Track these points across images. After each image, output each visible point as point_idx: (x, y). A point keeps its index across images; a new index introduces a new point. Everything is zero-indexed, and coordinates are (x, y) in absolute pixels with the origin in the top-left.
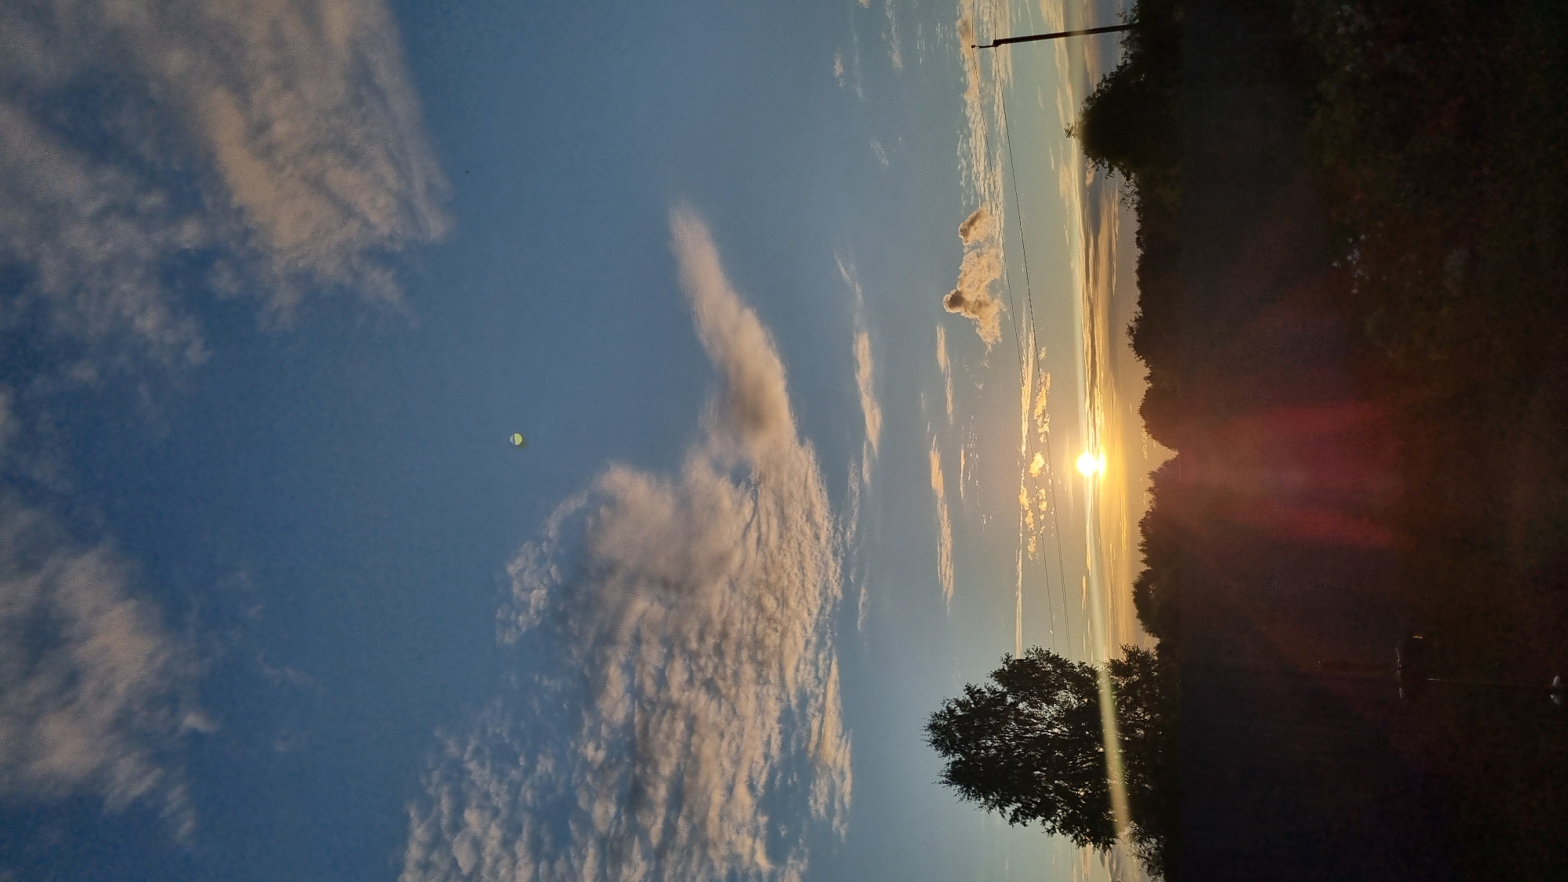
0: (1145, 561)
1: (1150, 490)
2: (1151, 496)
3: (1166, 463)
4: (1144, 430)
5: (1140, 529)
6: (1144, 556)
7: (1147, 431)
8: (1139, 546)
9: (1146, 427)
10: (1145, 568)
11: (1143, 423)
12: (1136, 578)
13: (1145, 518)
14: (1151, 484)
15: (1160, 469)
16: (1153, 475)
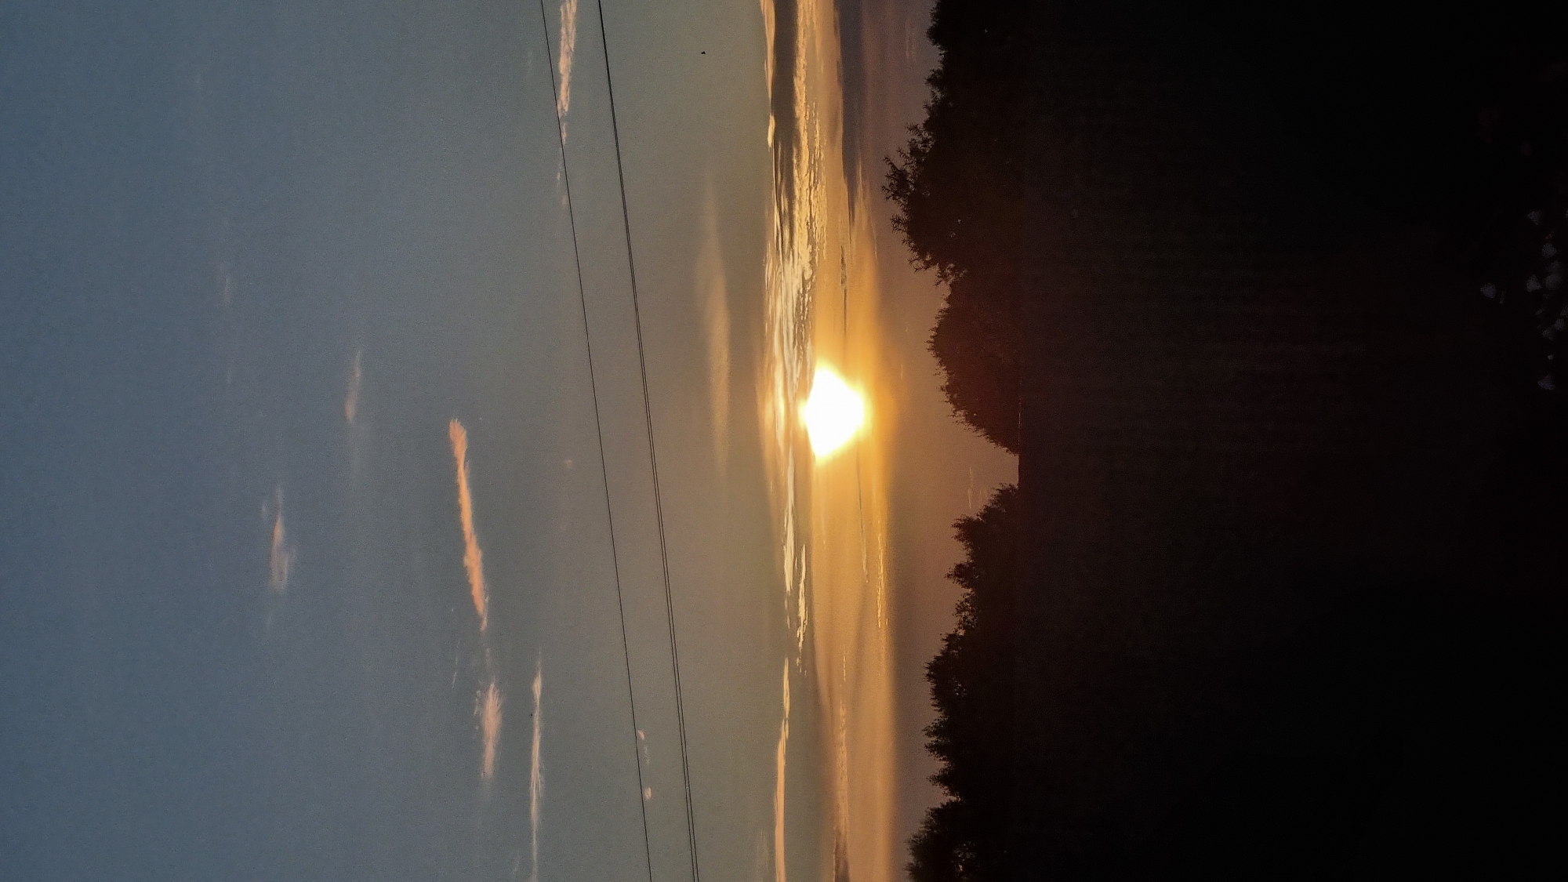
0: (943, 779)
1: (961, 573)
2: (959, 592)
3: (1005, 496)
4: (944, 396)
5: (929, 686)
6: (939, 765)
7: (952, 401)
8: (929, 735)
9: (949, 389)
10: (941, 797)
11: (943, 379)
12: (917, 827)
13: (945, 654)
14: (960, 554)
15: (988, 513)
16: (969, 530)
